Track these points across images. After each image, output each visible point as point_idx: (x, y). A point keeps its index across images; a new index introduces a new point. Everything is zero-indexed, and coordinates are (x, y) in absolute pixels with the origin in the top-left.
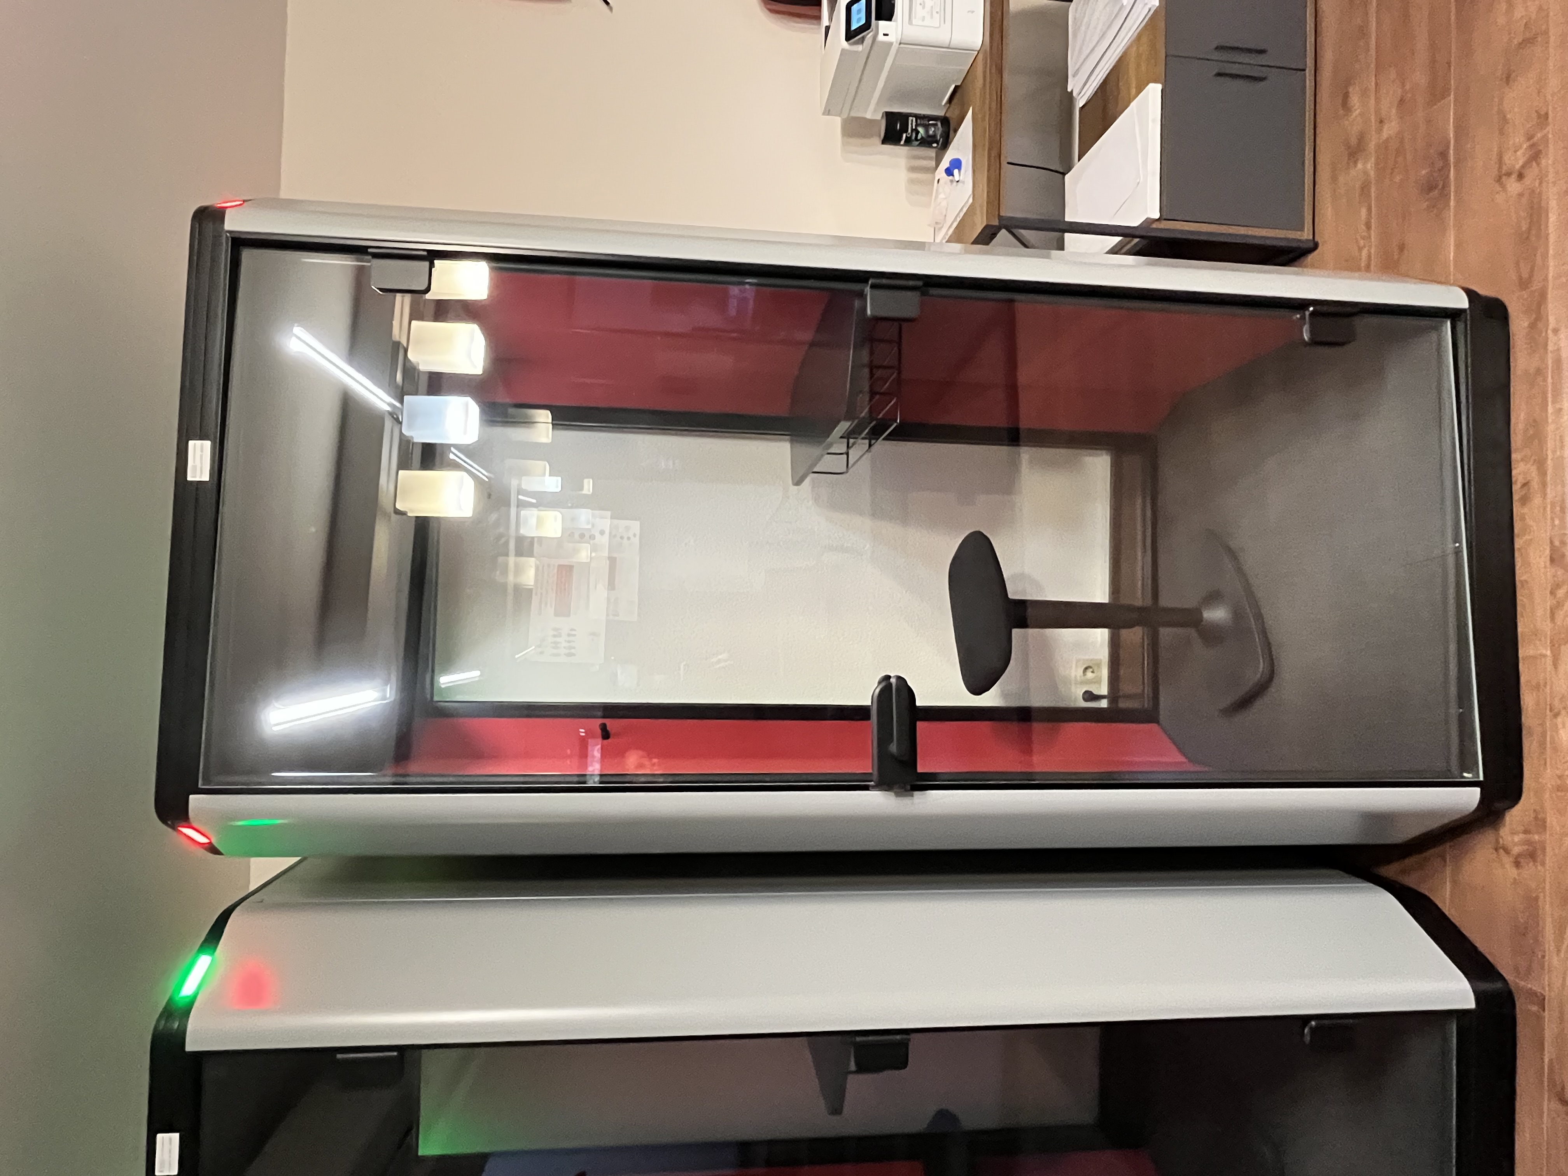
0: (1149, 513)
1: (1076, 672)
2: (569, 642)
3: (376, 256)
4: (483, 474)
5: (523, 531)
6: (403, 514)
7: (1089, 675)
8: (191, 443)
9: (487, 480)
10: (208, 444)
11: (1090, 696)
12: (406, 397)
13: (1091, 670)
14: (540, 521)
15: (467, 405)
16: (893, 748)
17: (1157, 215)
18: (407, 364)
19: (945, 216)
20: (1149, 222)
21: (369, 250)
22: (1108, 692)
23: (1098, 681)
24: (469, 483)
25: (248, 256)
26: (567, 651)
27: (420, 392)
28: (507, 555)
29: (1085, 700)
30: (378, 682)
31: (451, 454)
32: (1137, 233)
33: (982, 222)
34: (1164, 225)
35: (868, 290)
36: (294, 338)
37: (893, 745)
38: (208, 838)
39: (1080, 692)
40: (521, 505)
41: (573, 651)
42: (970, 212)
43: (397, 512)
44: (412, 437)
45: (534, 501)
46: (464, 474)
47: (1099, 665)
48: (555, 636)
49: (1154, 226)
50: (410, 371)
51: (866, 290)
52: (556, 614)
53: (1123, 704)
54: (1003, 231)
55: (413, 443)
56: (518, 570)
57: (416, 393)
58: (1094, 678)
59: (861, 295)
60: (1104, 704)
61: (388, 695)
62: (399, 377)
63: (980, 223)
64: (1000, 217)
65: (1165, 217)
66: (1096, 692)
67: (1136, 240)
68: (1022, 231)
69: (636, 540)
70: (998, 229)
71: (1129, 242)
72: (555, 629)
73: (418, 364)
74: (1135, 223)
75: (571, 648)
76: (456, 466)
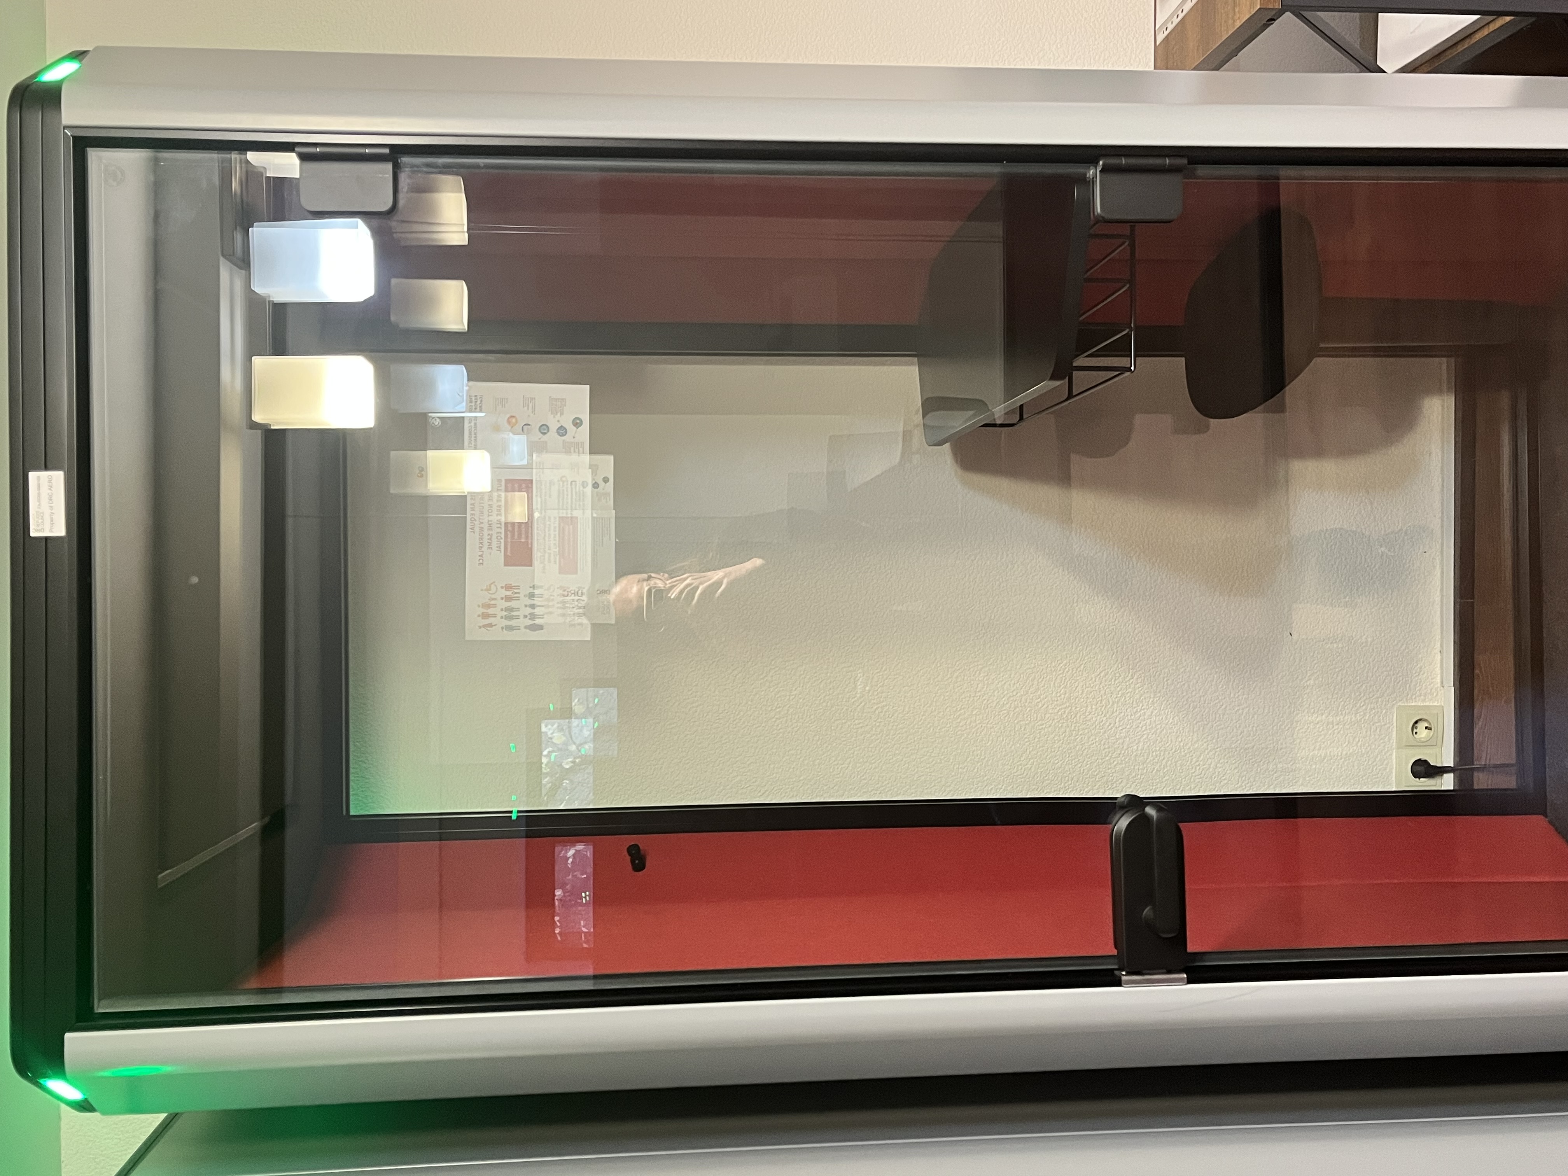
3: (308, 158)
7: (1423, 733)
8: (32, 475)
10: (58, 477)
11: (1422, 769)
13: (1425, 725)
21: (298, 149)
22: (1455, 761)
23: (1435, 743)
29: (1416, 774)
35: (1096, 175)
39: (1408, 759)
47: (1440, 719)
51: (1093, 176)
53: (1482, 781)
54: (1287, 16)
58: (1430, 738)
59: (1084, 184)
60: (1447, 783)
66: (1434, 761)
68: (1324, 15)
70: (1278, 12)
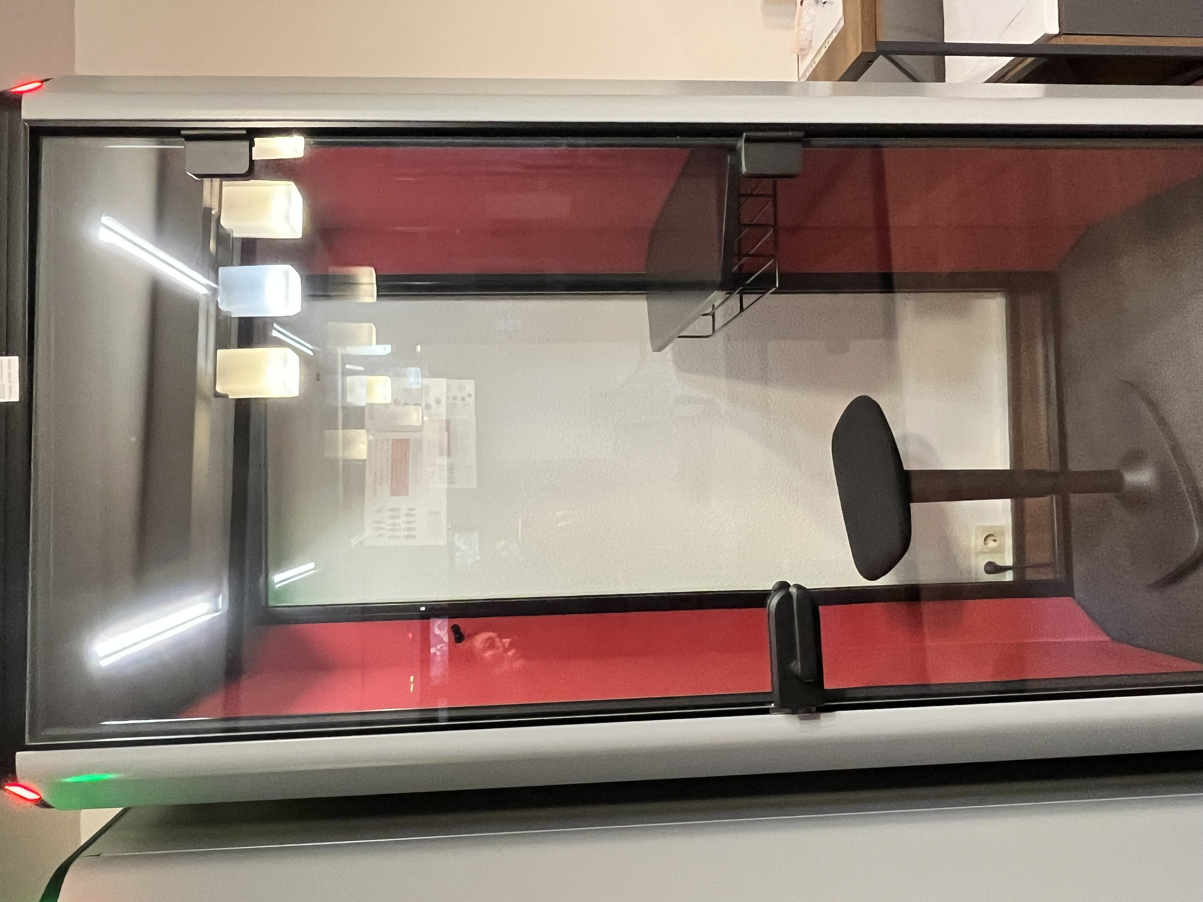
0: (1052, 358)
1: (975, 542)
2: (408, 522)
3: (190, 138)
4: (307, 349)
5: (349, 399)
6: (225, 396)
7: (991, 544)
9: (311, 353)
10: (15, 359)
11: (993, 568)
12: (221, 270)
13: (993, 538)
14: (369, 389)
15: (287, 275)
16: (797, 666)
17: (1056, 31)
18: (220, 231)
19: (811, 41)
20: (1048, 37)
21: (183, 132)
22: (1014, 562)
23: (999, 550)
24: (295, 359)
25: (48, 145)
26: (406, 533)
27: (234, 263)
28: (336, 428)
29: (988, 572)
30: (208, 594)
31: (274, 331)
32: (1032, 52)
33: (857, 48)
34: (1062, 41)
35: (741, 144)
36: (102, 228)
37: (797, 663)
38: (38, 794)
39: (982, 562)
40: (347, 373)
41: (412, 533)
42: (842, 37)
43: (217, 395)
44: (230, 313)
45: (362, 369)
46: (288, 350)
47: (1003, 534)
48: (393, 517)
49: (1053, 42)
50: (223, 238)
51: (739, 145)
52: (393, 493)
53: (1031, 575)
54: (881, 59)
55: (231, 318)
56: (348, 443)
57: (229, 263)
58: (998, 547)
59: (733, 150)
60: (1009, 576)
61: (220, 607)
62: (212, 245)
63: (854, 51)
64: (878, 43)
65: (1064, 32)
66: (999, 563)
67: (1030, 60)
68: (903, 57)
69: (471, 401)
70: (875, 56)
71: (1022, 62)
72: (392, 510)
73: (232, 231)
74: (1029, 40)
75: (409, 529)
76: (279, 343)
